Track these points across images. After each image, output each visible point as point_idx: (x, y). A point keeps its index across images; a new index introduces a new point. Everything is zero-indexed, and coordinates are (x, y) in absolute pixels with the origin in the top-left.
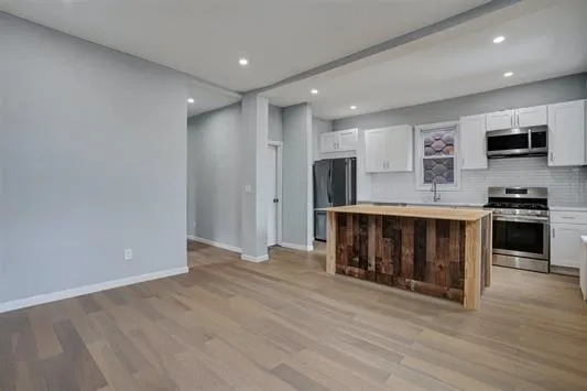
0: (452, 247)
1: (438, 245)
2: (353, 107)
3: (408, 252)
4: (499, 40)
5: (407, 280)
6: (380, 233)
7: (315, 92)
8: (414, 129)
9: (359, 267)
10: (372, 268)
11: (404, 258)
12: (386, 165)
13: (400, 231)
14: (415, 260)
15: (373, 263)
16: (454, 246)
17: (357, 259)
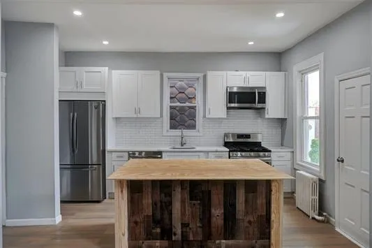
0: (259, 202)
1: (246, 201)
2: (106, 43)
3: (217, 212)
4: (280, 15)
5: (217, 242)
6: (187, 196)
7: (78, 13)
8: (162, 76)
9: (162, 239)
10: (178, 237)
11: (214, 220)
12: (138, 111)
13: (210, 192)
14: (225, 219)
15: (179, 231)
16: (261, 201)
17: (158, 230)
